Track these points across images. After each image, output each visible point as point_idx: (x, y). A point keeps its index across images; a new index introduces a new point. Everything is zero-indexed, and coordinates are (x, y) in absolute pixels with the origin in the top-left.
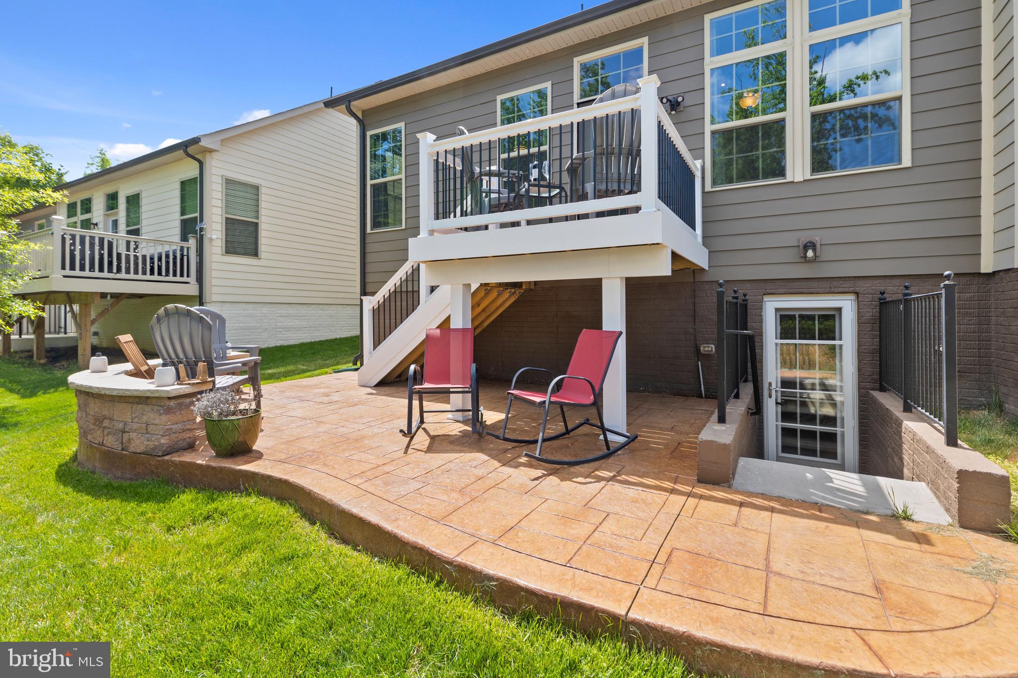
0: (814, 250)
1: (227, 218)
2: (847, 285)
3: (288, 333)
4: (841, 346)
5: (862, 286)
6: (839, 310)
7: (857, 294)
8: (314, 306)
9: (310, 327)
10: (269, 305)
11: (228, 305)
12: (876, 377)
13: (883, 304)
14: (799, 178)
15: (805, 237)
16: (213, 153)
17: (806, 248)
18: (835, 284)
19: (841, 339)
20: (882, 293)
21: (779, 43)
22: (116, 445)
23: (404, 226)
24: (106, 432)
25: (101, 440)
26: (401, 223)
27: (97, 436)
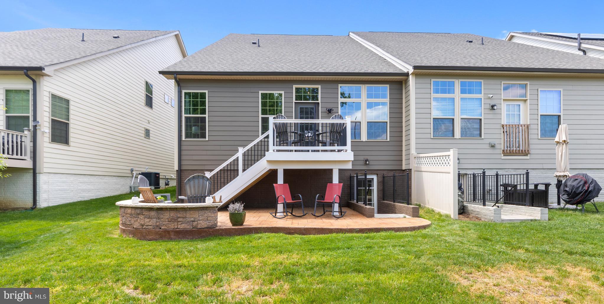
0: (369, 162)
1: (52, 119)
2: (375, 172)
3: (84, 193)
4: (373, 189)
5: (379, 172)
6: (373, 179)
7: (377, 174)
8: (97, 176)
9: (95, 189)
10: (74, 176)
11: (52, 175)
12: (382, 197)
13: (384, 177)
14: (364, 140)
15: (366, 157)
16: (44, 77)
17: (366, 161)
18: (373, 171)
19: (373, 187)
20: (384, 174)
21: (359, 99)
22: (188, 227)
23: (207, 139)
24: (180, 223)
25: (176, 227)
26: (205, 137)
27: (172, 226)
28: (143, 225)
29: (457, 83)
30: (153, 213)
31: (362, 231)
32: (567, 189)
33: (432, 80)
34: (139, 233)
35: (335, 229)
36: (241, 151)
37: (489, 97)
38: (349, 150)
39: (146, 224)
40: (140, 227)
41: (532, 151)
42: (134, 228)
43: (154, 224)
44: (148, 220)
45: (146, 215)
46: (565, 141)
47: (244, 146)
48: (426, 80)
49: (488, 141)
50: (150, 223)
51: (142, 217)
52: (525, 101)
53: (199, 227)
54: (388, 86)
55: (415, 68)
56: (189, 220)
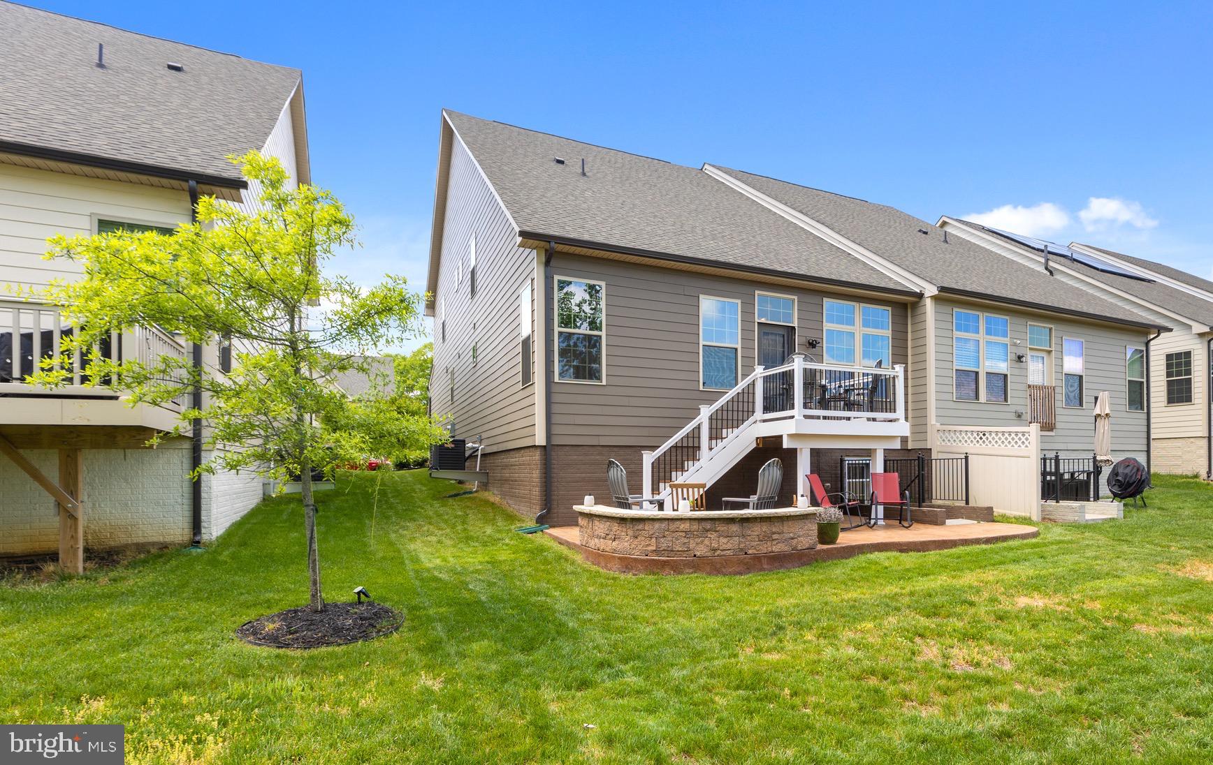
21: (852, 327)
22: (786, 549)
23: (604, 383)
24: (775, 543)
25: (770, 549)
26: (599, 379)
27: (765, 548)
28: (715, 550)
29: (983, 316)
30: (735, 528)
31: (988, 541)
32: (1120, 478)
33: (955, 310)
34: (708, 564)
35: (959, 540)
36: (706, 412)
37: (1015, 343)
38: (902, 420)
39: (721, 548)
40: (709, 554)
41: (1058, 425)
42: (695, 556)
43: (736, 547)
44: (725, 540)
45: (722, 531)
46: (1107, 415)
47: (711, 402)
48: (947, 309)
49: (1013, 408)
50: (729, 546)
51: (713, 535)
52: (1049, 352)
53: (799, 548)
54: (890, 309)
55: (943, 289)
56: (787, 536)
